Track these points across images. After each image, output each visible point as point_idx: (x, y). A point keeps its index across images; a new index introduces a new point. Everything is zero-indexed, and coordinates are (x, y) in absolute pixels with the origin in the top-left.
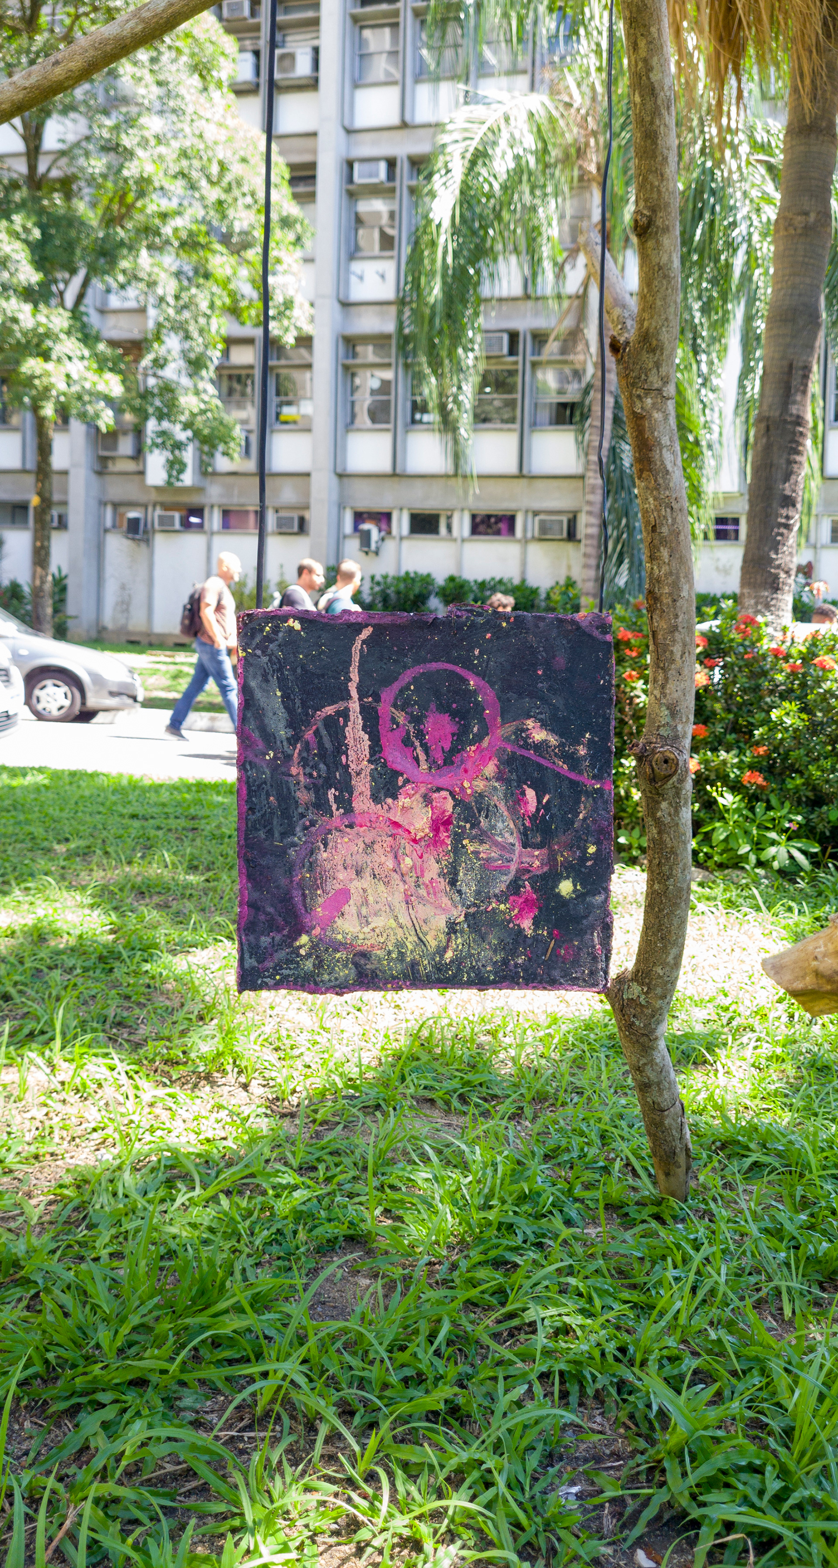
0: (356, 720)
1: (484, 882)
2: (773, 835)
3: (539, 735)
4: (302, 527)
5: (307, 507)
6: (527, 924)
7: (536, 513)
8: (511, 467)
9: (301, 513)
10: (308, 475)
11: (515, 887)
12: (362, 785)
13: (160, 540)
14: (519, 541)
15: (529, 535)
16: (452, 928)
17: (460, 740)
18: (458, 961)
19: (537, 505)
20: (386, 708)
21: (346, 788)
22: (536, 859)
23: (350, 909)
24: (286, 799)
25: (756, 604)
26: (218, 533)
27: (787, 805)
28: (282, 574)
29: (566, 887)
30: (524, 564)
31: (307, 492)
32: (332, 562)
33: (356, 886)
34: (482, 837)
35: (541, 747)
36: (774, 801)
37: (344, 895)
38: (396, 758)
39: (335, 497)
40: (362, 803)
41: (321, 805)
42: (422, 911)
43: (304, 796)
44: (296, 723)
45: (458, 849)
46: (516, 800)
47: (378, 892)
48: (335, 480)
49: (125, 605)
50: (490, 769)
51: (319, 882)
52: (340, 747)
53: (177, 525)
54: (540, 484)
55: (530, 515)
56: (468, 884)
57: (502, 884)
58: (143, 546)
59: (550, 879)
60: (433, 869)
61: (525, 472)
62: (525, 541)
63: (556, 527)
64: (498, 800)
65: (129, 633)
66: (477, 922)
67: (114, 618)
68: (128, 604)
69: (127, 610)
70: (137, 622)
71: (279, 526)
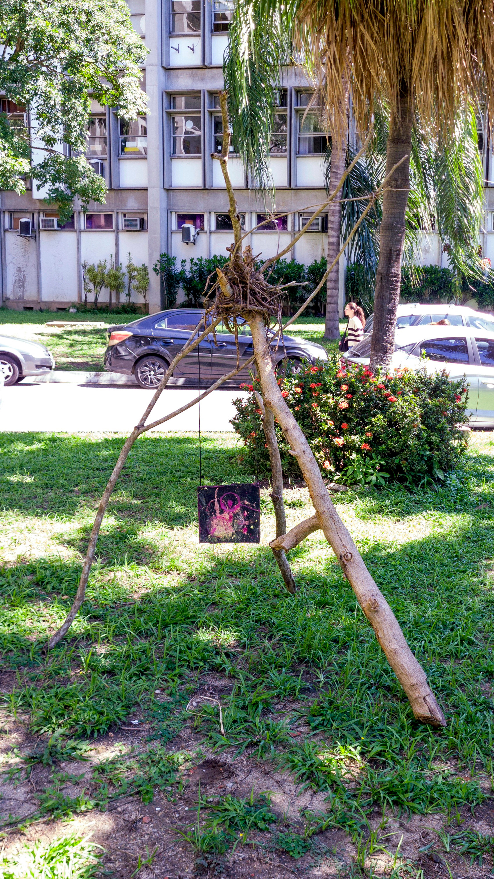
0: (216, 502)
1: (238, 526)
2: (371, 471)
4: (143, 226)
5: (146, 212)
6: (246, 533)
7: (300, 214)
8: (284, 183)
9: (141, 216)
10: (146, 190)
11: (243, 527)
12: (218, 512)
13: (43, 237)
14: (290, 233)
15: (296, 229)
16: (233, 534)
17: (234, 504)
18: (234, 539)
19: (300, 208)
20: (221, 500)
21: (215, 512)
22: (247, 523)
23: (216, 531)
24: (206, 514)
29: (252, 527)
31: (146, 203)
32: (164, 251)
33: (217, 527)
34: (238, 519)
35: (247, 504)
37: (215, 529)
38: (223, 507)
39: (164, 205)
40: (218, 515)
41: (211, 515)
42: (228, 531)
43: (209, 514)
44: (207, 503)
45: (234, 521)
46: (243, 513)
47: (221, 528)
48: (164, 193)
49: (21, 282)
50: (239, 508)
51: (211, 527)
52: (214, 506)
53: (56, 227)
54: (303, 194)
55: (297, 215)
56: (236, 527)
57: (241, 527)
58: (32, 241)
59: (249, 525)
60: (230, 524)
61: (292, 186)
62: (294, 233)
63: (314, 224)
64: (240, 513)
65: (25, 302)
66: (237, 533)
67: (14, 292)
68: (24, 282)
69: (23, 286)
70: (30, 294)
71: (127, 225)
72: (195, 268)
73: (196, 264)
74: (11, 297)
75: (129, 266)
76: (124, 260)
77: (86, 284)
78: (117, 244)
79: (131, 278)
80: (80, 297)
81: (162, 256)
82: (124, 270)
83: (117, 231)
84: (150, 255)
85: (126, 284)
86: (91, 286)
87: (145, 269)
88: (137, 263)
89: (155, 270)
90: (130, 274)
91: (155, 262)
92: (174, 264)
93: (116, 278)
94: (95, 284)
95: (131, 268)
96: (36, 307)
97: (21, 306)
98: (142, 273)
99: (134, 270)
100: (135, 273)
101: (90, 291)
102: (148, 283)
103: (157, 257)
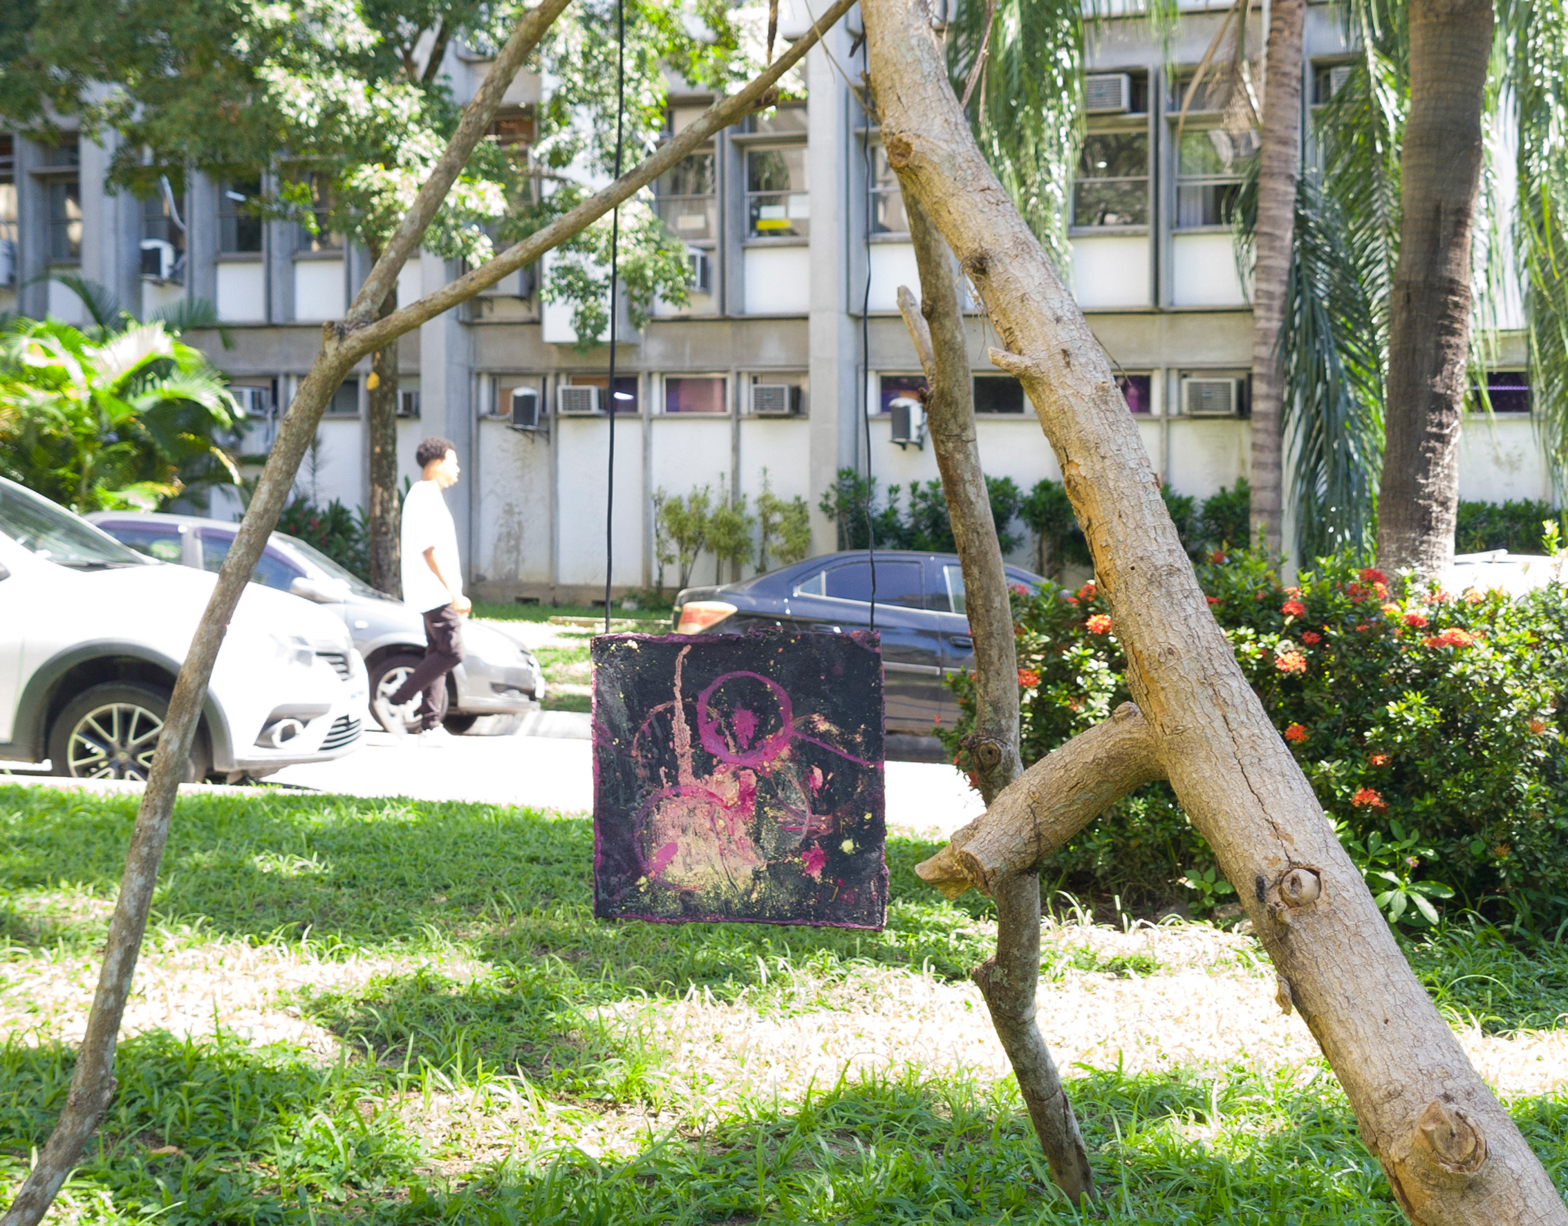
0: (680, 715)
1: (781, 841)
2: (1390, 876)
3: (823, 726)
4: (797, 406)
5: (805, 373)
6: (816, 874)
7: (1184, 373)
8: (1142, 298)
9: (794, 382)
10: (805, 318)
11: (806, 844)
12: (686, 765)
13: (567, 432)
14: (1157, 420)
15: (1174, 410)
16: (757, 875)
17: (761, 731)
18: (763, 901)
19: (1185, 360)
20: (702, 706)
21: (673, 766)
22: (823, 823)
23: (678, 858)
24: (629, 775)
25: (1400, 549)
26: (661, 418)
27: (1416, 835)
28: (766, 485)
29: (847, 846)
30: (1166, 458)
31: (805, 350)
32: (847, 463)
33: (682, 841)
34: (780, 805)
35: (825, 736)
36: (1396, 828)
37: (673, 848)
38: (711, 744)
39: (851, 353)
40: (686, 778)
41: (655, 779)
42: (733, 862)
43: (641, 772)
44: (635, 718)
45: (760, 815)
46: (806, 777)
47: (699, 846)
48: (849, 327)
49: (512, 540)
50: (785, 752)
51: (653, 837)
52: (668, 735)
53: (595, 409)
54: (1188, 323)
55: (1174, 376)
56: (769, 841)
57: (796, 841)
58: (540, 441)
59: (837, 838)
60: (741, 829)
61: (1163, 304)
62: (1168, 420)
63: (1219, 396)
64: (792, 777)
65: (520, 586)
66: (777, 871)
67: (495, 563)
68: (518, 538)
69: (517, 548)
70: (533, 568)
71: (759, 403)
72: (922, 505)
73: (924, 496)
74: (490, 574)
75: (763, 500)
76: (751, 488)
77: (661, 543)
78: (736, 449)
79: (769, 529)
80: (647, 575)
81: (843, 474)
82: (752, 510)
83: (737, 418)
84: (814, 474)
85: (756, 546)
86: (673, 547)
87: (800, 507)
88: (784, 493)
89: (825, 508)
90: (765, 518)
91: (824, 488)
92: (870, 495)
93: (732, 527)
94: (681, 541)
95: (769, 506)
96: (545, 598)
97: (512, 595)
98: (795, 516)
99: (775, 508)
100: (777, 518)
101: (669, 560)
102: (808, 542)
103: (829, 477)
